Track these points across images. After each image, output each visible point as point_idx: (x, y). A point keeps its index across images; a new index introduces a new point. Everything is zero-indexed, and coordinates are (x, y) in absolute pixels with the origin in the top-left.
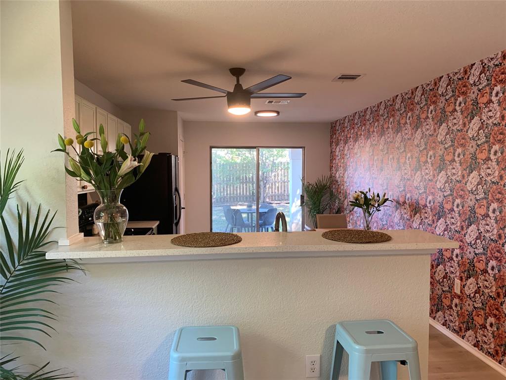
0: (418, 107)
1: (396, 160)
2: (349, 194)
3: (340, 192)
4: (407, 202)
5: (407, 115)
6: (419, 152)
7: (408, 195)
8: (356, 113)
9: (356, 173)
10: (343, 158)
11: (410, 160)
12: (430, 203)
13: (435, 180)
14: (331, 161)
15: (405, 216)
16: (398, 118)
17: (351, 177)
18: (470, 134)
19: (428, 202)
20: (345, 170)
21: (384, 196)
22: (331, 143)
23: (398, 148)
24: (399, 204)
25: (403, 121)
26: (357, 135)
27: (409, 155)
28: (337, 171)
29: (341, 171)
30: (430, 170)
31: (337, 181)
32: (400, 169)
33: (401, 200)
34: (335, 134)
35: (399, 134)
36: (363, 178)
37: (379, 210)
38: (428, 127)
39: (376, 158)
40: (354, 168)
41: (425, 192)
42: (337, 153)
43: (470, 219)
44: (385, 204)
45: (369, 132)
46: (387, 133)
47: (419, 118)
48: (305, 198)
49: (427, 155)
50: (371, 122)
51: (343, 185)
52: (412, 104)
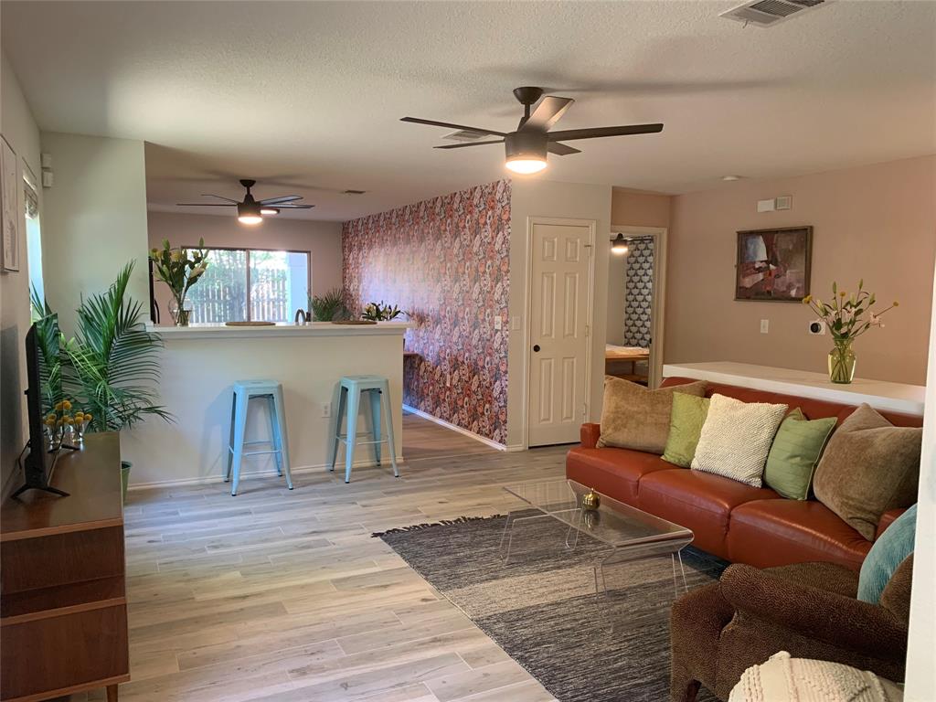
4: (415, 313)
9: (371, 284)
10: (357, 267)
14: (344, 271)
15: (414, 325)
19: (430, 311)
20: (360, 282)
21: (397, 309)
28: (350, 282)
29: (355, 282)
31: (351, 296)
36: (377, 290)
40: (369, 279)
42: (350, 262)
44: (397, 316)
51: (358, 299)
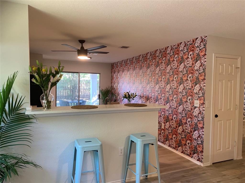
0: (149, 60)
1: (140, 80)
2: (120, 94)
3: (116, 93)
4: (144, 96)
5: (144, 63)
6: (149, 77)
7: (145, 94)
8: (123, 60)
9: (123, 85)
10: (117, 79)
11: (146, 80)
12: (153, 96)
13: (155, 88)
14: (112, 80)
15: (143, 101)
16: (141, 64)
17: (121, 87)
18: (167, 71)
19: (152, 96)
20: (118, 84)
21: (135, 94)
22: (112, 72)
23: (141, 75)
24: (141, 97)
25: (143, 65)
26: (123, 69)
27: (145, 78)
28: (114, 84)
29: (116, 84)
30: (153, 84)
31: (114, 89)
32: (141, 83)
33: (142, 95)
34: (113, 68)
35: (141, 70)
36: (126, 87)
37: (133, 100)
38: (152, 68)
39: (132, 79)
40: (122, 83)
41: (151, 92)
42: (114, 77)
43: (167, 101)
44: (136, 97)
45: (129, 68)
46: (136, 69)
47: (149, 64)
48: (100, 96)
49: (152, 78)
50: (129, 64)
51: (117, 90)
52: (146, 59)
